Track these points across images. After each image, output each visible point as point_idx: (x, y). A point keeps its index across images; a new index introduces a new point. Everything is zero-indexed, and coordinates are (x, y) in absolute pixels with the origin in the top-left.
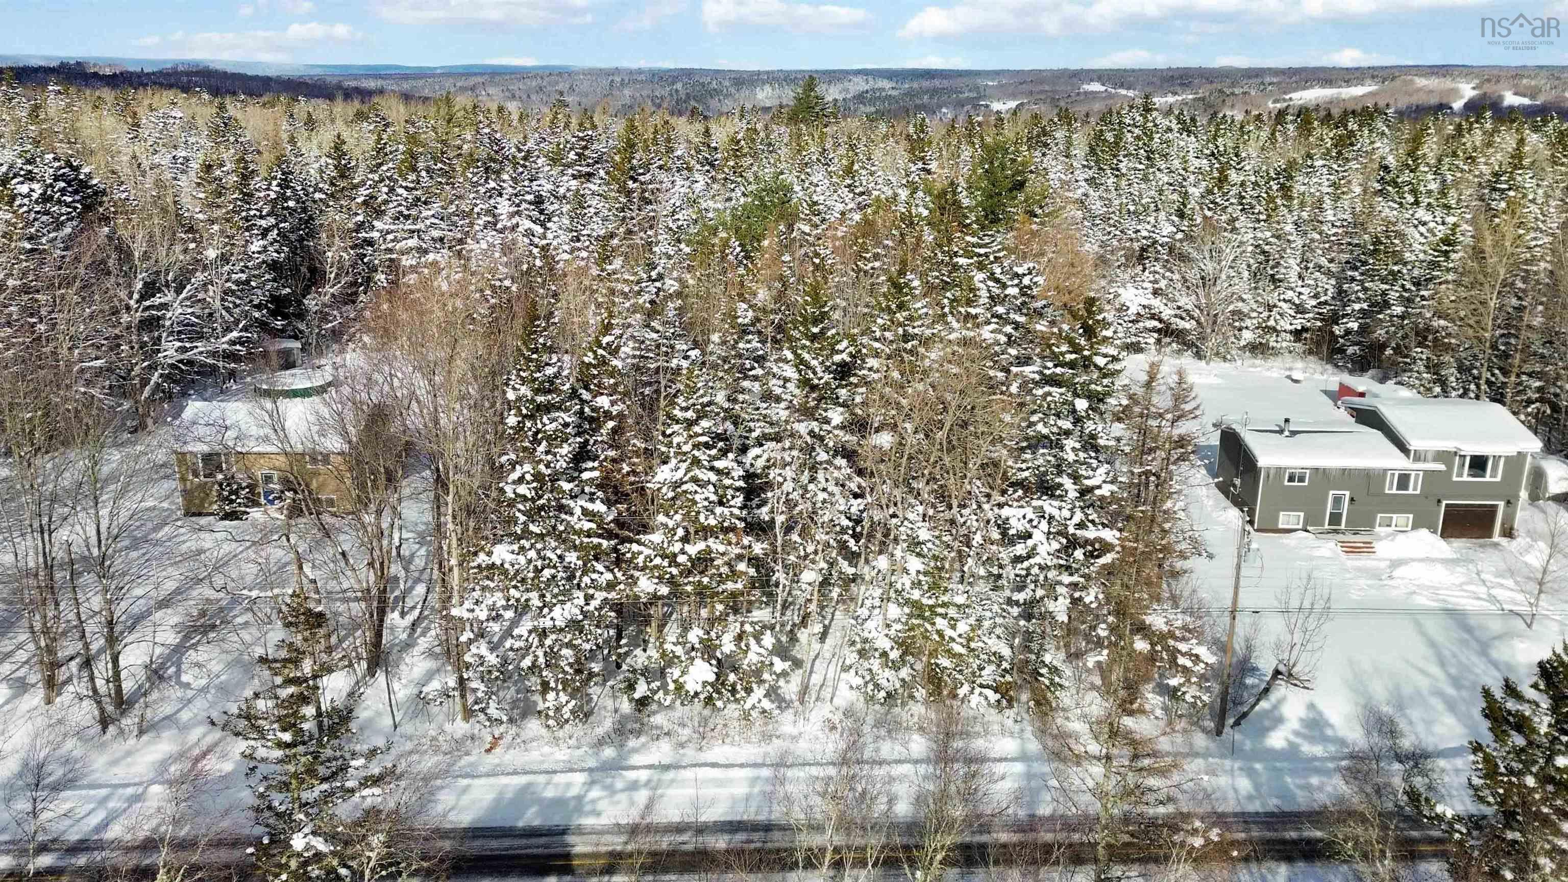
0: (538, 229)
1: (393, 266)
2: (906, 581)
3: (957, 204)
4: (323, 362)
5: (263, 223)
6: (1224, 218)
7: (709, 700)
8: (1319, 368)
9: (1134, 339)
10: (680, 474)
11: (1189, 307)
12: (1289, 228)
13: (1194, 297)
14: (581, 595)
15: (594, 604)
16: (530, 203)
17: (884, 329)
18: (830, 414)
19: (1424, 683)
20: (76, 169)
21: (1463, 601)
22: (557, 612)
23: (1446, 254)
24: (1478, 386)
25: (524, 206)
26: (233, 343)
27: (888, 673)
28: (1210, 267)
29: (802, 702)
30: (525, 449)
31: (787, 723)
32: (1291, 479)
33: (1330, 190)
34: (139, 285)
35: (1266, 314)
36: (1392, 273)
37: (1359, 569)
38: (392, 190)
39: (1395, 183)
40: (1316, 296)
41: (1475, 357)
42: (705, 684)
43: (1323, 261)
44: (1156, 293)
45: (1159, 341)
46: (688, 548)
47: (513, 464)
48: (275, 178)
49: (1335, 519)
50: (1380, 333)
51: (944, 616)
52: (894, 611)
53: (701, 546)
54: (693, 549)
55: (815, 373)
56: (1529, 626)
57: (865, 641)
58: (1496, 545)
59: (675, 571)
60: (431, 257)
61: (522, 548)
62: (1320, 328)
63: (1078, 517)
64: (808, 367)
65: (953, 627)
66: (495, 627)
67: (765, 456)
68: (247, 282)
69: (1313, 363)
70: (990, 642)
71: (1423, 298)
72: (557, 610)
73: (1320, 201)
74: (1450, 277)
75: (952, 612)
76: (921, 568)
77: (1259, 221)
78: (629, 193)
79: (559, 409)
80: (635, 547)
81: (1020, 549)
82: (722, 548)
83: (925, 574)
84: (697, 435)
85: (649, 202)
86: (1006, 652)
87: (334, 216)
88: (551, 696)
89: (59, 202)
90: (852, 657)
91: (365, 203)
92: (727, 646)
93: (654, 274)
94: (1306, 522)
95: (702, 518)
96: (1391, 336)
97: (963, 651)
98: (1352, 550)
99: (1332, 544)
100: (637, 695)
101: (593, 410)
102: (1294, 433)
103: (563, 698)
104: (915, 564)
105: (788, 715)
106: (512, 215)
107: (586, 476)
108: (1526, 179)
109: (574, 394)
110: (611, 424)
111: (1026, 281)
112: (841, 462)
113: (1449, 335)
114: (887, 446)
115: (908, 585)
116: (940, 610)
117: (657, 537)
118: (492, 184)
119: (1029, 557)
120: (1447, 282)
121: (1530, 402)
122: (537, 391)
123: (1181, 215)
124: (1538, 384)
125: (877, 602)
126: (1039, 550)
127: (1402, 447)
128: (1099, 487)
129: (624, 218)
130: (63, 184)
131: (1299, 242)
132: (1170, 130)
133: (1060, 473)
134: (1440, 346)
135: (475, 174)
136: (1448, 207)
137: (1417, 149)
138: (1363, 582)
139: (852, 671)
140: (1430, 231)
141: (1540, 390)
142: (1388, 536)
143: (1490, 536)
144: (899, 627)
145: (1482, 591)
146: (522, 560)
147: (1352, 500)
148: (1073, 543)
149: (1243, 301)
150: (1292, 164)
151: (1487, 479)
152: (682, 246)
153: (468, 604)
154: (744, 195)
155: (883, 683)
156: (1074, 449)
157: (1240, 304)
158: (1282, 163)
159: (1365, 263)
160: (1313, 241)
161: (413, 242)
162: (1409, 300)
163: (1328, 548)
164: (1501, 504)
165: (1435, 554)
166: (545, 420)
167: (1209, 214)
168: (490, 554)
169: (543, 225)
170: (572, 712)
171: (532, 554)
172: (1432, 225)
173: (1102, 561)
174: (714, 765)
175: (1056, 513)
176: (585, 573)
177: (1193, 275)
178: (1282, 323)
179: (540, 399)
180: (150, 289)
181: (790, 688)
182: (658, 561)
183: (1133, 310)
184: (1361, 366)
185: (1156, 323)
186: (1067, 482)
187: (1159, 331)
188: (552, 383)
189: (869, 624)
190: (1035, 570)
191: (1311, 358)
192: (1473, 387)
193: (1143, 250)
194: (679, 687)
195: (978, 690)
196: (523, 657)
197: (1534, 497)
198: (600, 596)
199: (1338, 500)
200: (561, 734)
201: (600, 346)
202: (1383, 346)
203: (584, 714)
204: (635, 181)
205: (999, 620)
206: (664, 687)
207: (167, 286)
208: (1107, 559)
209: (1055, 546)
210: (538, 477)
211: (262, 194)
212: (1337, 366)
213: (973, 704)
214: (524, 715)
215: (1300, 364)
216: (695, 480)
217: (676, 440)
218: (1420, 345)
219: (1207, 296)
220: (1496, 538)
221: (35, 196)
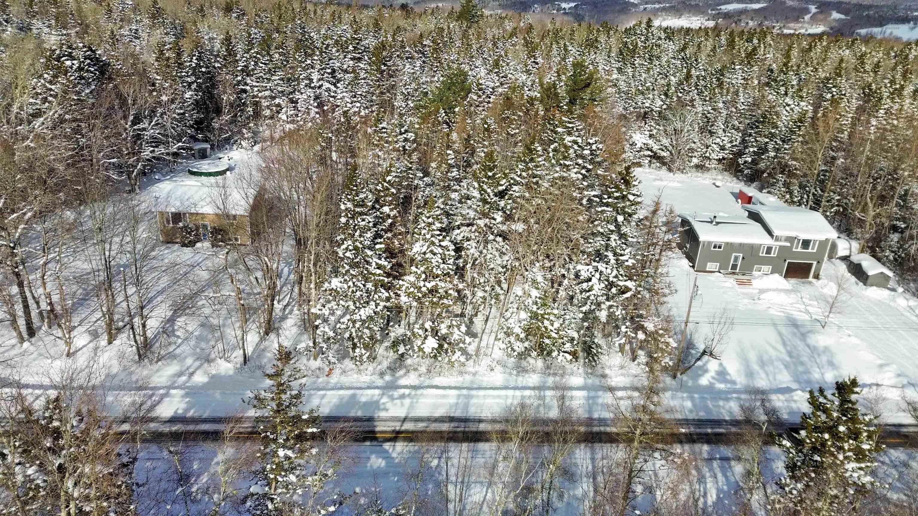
0: (333, 88)
1: (256, 104)
2: (530, 301)
3: (556, 95)
4: (221, 155)
5: (189, 80)
6: (688, 98)
7: (435, 357)
8: (730, 180)
9: (638, 160)
10: (424, 249)
11: (667, 145)
12: (721, 105)
13: (669, 140)
14: (374, 303)
15: (380, 308)
16: (329, 74)
17: (522, 170)
18: (495, 216)
19: (773, 353)
20: (94, 52)
21: (794, 313)
22: (362, 311)
23: (799, 127)
24: (808, 196)
25: (326, 75)
26: (179, 149)
27: (519, 343)
28: (678, 125)
29: (476, 355)
30: (350, 234)
31: (470, 366)
32: (715, 247)
33: (742, 81)
34: (131, 118)
35: (705, 150)
36: (770, 133)
37: (743, 294)
38: (256, 64)
39: (775, 81)
40: (731, 142)
41: (808, 181)
42: (433, 349)
43: (736, 123)
44: (651, 136)
45: (650, 162)
46: (427, 284)
47: (343, 240)
48: (195, 55)
49: (734, 267)
50: (762, 165)
51: (548, 319)
52: (523, 315)
53: (433, 283)
54: (429, 285)
55: (489, 196)
56: (823, 327)
57: (508, 328)
58: (810, 283)
59: (420, 295)
60: (277, 101)
61: (345, 280)
62: (731, 159)
63: (615, 272)
64: (486, 192)
65: (552, 325)
66: (332, 318)
67: (462, 235)
68: (183, 114)
69: (727, 176)
70: (569, 331)
71: (785, 149)
72: (362, 310)
73: (738, 91)
74: (800, 139)
75: (552, 318)
76: (538, 295)
77: (706, 101)
78: (382, 72)
79: (366, 215)
80: (401, 282)
81: (585, 286)
82: (443, 285)
83: (540, 298)
84: (434, 230)
85: (392, 76)
86: (576, 335)
87: (225, 76)
88: (357, 350)
89: (88, 71)
90: (501, 335)
91: (242, 70)
92: (444, 331)
93: (403, 130)
94: (720, 268)
95: (434, 270)
96: (767, 167)
97: (556, 336)
98: (741, 283)
99: (732, 280)
100: (400, 353)
101: (381, 213)
102: (718, 223)
103: (363, 351)
104: (535, 293)
105: (471, 362)
106: (319, 80)
107: (378, 246)
108: (842, 82)
109: (373, 207)
110: (390, 221)
111: (594, 147)
112: (499, 239)
113: (796, 169)
114: (521, 230)
115: (531, 302)
116: (546, 316)
117: (411, 278)
118: (309, 62)
119: (589, 291)
120: (798, 141)
121: (833, 206)
122: (356, 206)
123: (666, 95)
124: (838, 198)
125: (515, 310)
126: (595, 287)
127: (770, 233)
128: (627, 261)
129: (379, 85)
130: (89, 61)
131: (725, 112)
132: (660, 38)
133: (607, 250)
134: (791, 175)
135: (300, 56)
136: (802, 97)
137: (789, 62)
138: (746, 301)
139: (501, 341)
140: (792, 109)
141: (838, 200)
142: (759, 276)
143: (808, 278)
144: (526, 323)
145: (802, 307)
146: (346, 286)
147: (743, 258)
148: (611, 285)
149: (694, 143)
150: (724, 67)
151: (810, 250)
152: (410, 102)
153: (319, 306)
154: (442, 76)
155: (516, 348)
156: (615, 240)
157: (693, 145)
158: (719, 66)
159: (757, 127)
160: (732, 112)
161: (267, 93)
162: (778, 149)
163: (730, 282)
164: (815, 263)
165: (781, 287)
166: (359, 219)
167: (680, 95)
168: (330, 283)
169: (335, 85)
170: (368, 358)
171: (350, 283)
172: (793, 106)
173: (626, 296)
174: (437, 387)
175: (604, 270)
176: (375, 293)
177: (670, 129)
178: (713, 155)
179: (358, 210)
180: (137, 120)
181: (471, 349)
182: (412, 290)
183: (639, 145)
184: (750, 180)
185: (649, 153)
186: (610, 255)
187: (650, 156)
188: (363, 201)
189: (510, 321)
190: (592, 297)
191: (726, 173)
192: (805, 196)
193: (646, 113)
194: (421, 349)
195: (561, 354)
196: (345, 332)
197: (830, 257)
198: (382, 304)
199: (736, 258)
200: (362, 368)
201: (385, 181)
202: (763, 172)
203: (372, 358)
204: (385, 65)
205: (573, 321)
206: (412, 348)
207: (145, 118)
208: (628, 295)
209: (603, 285)
210: (356, 248)
211: (188, 64)
212: (738, 179)
213: (559, 361)
214: (344, 358)
215: (720, 177)
216: (432, 252)
217: (423, 232)
218: (782, 173)
219: (677, 140)
220: (811, 279)
221: (75, 67)
